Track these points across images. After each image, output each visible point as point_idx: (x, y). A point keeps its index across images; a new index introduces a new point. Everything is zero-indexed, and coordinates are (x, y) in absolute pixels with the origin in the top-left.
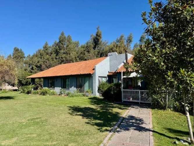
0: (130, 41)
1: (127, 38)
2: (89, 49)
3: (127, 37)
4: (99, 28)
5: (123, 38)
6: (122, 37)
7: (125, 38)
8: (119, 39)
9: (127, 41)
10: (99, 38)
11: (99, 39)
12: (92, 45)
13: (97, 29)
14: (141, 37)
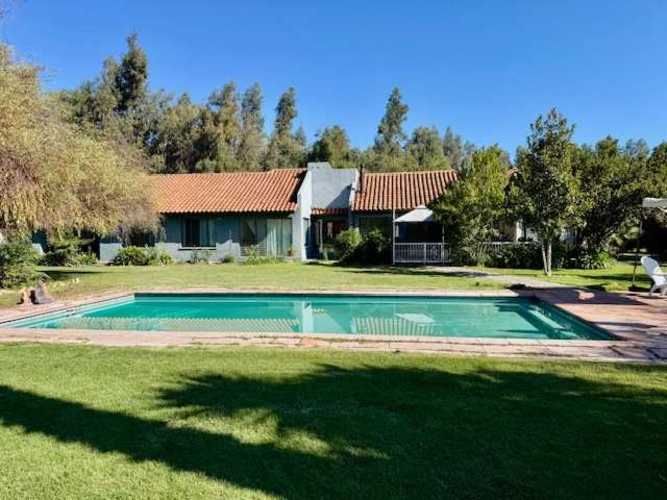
0: (254, 108)
1: (244, 97)
2: (98, 109)
3: (243, 93)
4: (134, 37)
5: (232, 94)
6: (228, 89)
7: (238, 95)
8: (219, 94)
9: (244, 106)
10: (142, 76)
11: (140, 80)
12: (114, 98)
13: (127, 44)
14: (283, 100)
